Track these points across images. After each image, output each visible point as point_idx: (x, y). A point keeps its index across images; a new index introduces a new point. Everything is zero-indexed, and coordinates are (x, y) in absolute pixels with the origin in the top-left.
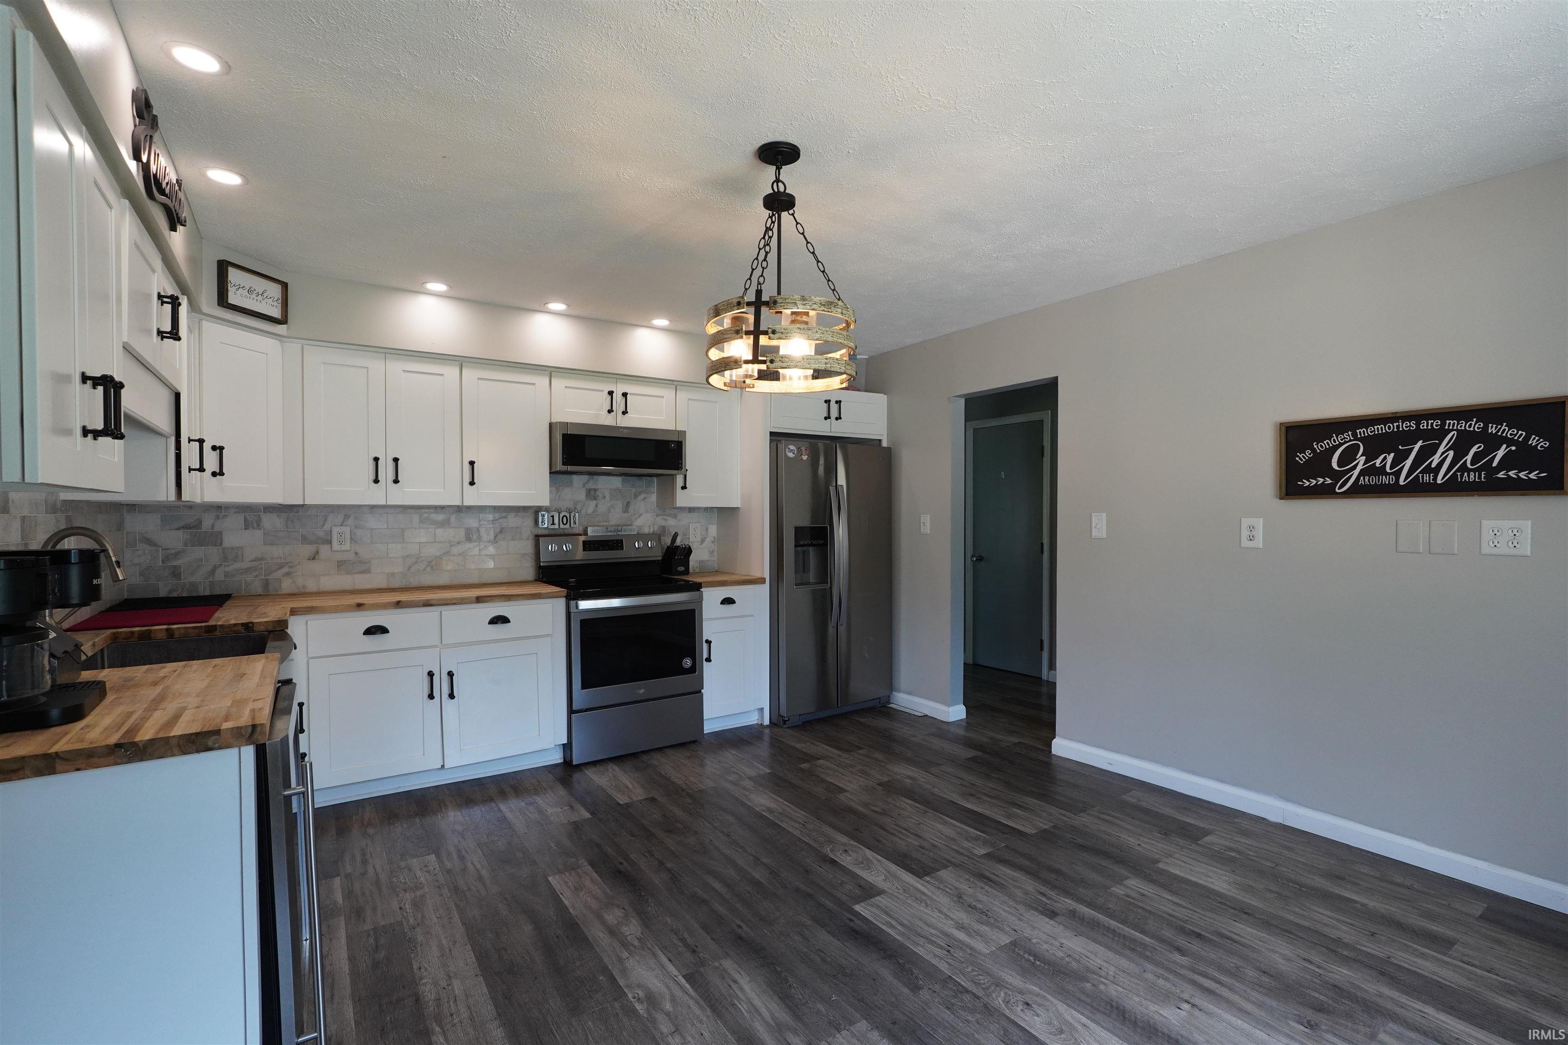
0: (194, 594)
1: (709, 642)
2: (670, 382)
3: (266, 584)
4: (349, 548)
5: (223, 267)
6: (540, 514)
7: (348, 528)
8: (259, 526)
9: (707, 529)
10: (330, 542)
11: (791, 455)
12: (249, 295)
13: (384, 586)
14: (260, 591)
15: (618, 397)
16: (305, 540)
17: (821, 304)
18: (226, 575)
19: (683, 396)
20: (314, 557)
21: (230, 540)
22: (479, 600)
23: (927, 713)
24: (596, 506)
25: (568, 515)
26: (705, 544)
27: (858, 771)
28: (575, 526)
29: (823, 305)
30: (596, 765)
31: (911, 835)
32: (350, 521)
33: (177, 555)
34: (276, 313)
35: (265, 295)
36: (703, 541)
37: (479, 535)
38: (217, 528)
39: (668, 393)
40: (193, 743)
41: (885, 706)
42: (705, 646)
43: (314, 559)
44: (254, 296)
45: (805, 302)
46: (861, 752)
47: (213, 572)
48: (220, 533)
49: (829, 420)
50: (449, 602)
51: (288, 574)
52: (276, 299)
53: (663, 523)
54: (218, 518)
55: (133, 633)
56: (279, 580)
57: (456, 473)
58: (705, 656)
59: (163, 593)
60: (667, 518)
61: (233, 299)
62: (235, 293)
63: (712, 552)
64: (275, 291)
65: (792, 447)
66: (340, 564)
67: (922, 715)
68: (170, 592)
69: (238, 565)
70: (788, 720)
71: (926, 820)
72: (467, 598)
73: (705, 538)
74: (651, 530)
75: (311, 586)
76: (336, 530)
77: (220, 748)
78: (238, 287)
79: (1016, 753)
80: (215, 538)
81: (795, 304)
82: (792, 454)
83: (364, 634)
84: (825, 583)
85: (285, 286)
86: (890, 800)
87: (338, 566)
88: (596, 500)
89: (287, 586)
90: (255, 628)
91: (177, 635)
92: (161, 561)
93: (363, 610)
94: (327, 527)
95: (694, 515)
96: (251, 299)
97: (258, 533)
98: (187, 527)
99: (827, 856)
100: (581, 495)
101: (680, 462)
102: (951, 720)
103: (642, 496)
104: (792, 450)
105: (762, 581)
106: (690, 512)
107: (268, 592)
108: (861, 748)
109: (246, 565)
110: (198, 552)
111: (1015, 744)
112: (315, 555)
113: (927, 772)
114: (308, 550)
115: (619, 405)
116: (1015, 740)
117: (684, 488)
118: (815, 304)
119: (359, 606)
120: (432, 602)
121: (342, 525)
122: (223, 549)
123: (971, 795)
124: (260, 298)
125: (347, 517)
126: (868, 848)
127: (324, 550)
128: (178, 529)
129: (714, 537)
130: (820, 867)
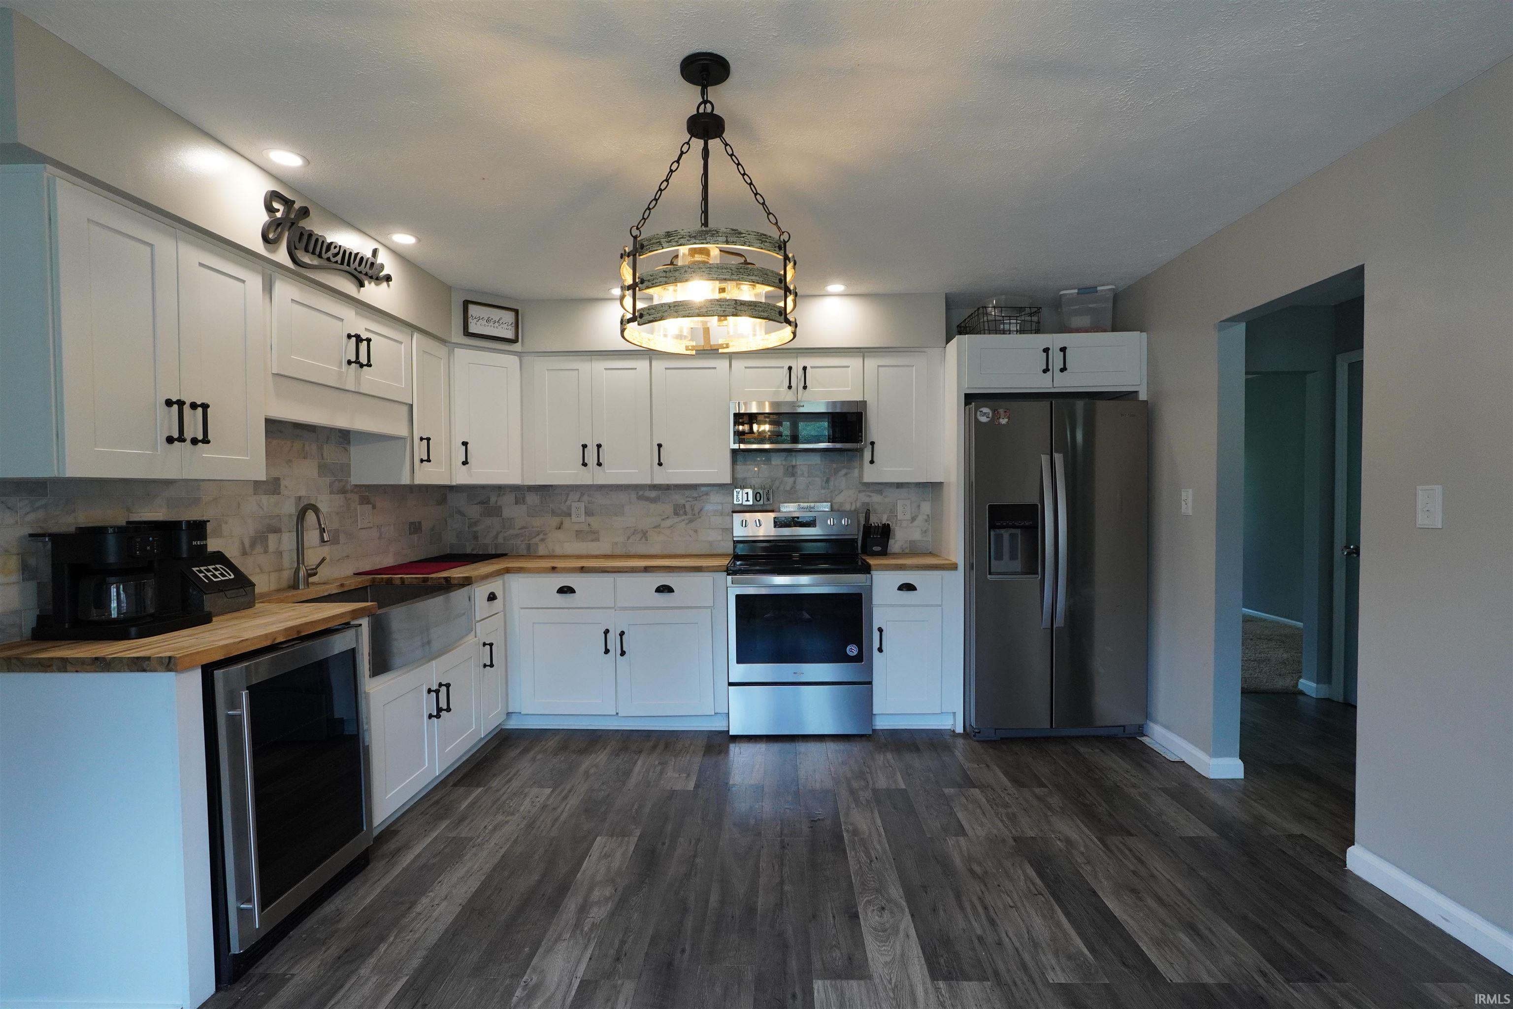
0: (486, 553)
1: (880, 630)
2: (858, 350)
3: (529, 547)
4: (584, 521)
5: (466, 304)
6: (735, 491)
7: (583, 504)
8: (524, 502)
9: (919, 506)
10: (570, 515)
11: (984, 419)
12: (487, 324)
13: (609, 553)
14: (525, 552)
15: (797, 372)
16: (554, 513)
17: (690, 236)
18: (505, 539)
19: (871, 363)
20: (559, 528)
21: (507, 512)
22: (647, 569)
23: (1184, 759)
24: (795, 482)
25: (761, 492)
26: (916, 523)
27: (1007, 815)
28: (768, 503)
29: (694, 237)
30: (751, 739)
31: (983, 917)
32: (585, 498)
33: (476, 523)
34: (510, 335)
35: (501, 322)
36: (913, 519)
37: (685, 511)
38: (499, 503)
39: (855, 363)
40: (135, 664)
41: (1135, 738)
42: (876, 635)
43: (560, 528)
44: (491, 324)
45: (670, 239)
46: (1037, 791)
47: (496, 537)
48: (500, 507)
49: (1049, 373)
50: (622, 570)
51: (542, 540)
52: (510, 324)
53: (867, 500)
54: (499, 496)
55: (382, 578)
56: (537, 544)
57: (648, 455)
58: (876, 645)
59: (468, 551)
60: (871, 494)
61: (473, 329)
62: (476, 324)
63: (925, 532)
64: (509, 317)
65: (985, 410)
66: (578, 533)
67: (1178, 760)
68: (473, 550)
69: (511, 532)
70: (979, 732)
71: (1027, 905)
72: (637, 567)
73: (917, 516)
74: (853, 508)
75: (558, 551)
76: (574, 505)
77: (151, 671)
78: (478, 319)
79: (1280, 850)
80: (496, 511)
81: (660, 243)
82: (985, 417)
83: (557, 592)
84: (1034, 574)
85: (516, 312)
86: (1008, 864)
87: (577, 535)
88: (794, 476)
89: (542, 551)
90: (452, 582)
91: (406, 583)
92: (467, 527)
93: (557, 572)
94: (568, 503)
95: (903, 492)
96: (489, 327)
97: (524, 508)
98: (481, 503)
99: (855, 906)
100: (780, 473)
101: (860, 434)
102: (1212, 776)
103: (843, 472)
104: (985, 413)
105: (954, 567)
106: (898, 487)
107: (530, 553)
108: (1042, 785)
109: (516, 532)
110: (488, 521)
111: (1291, 836)
112: (561, 526)
113: (1100, 839)
114: (555, 521)
115: (800, 380)
116: (1296, 829)
117: (872, 462)
118: (682, 238)
119: (554, 569)
120: (608, 570)
121: (579, 501)
122: (503, 519)
123: (1134, 891)
124: (497, 324)
125: (582, 494)
126: (912, 916)
127: (567, 522)
128: (477, 504)
129: (928, 515)
130: (834, 917)
